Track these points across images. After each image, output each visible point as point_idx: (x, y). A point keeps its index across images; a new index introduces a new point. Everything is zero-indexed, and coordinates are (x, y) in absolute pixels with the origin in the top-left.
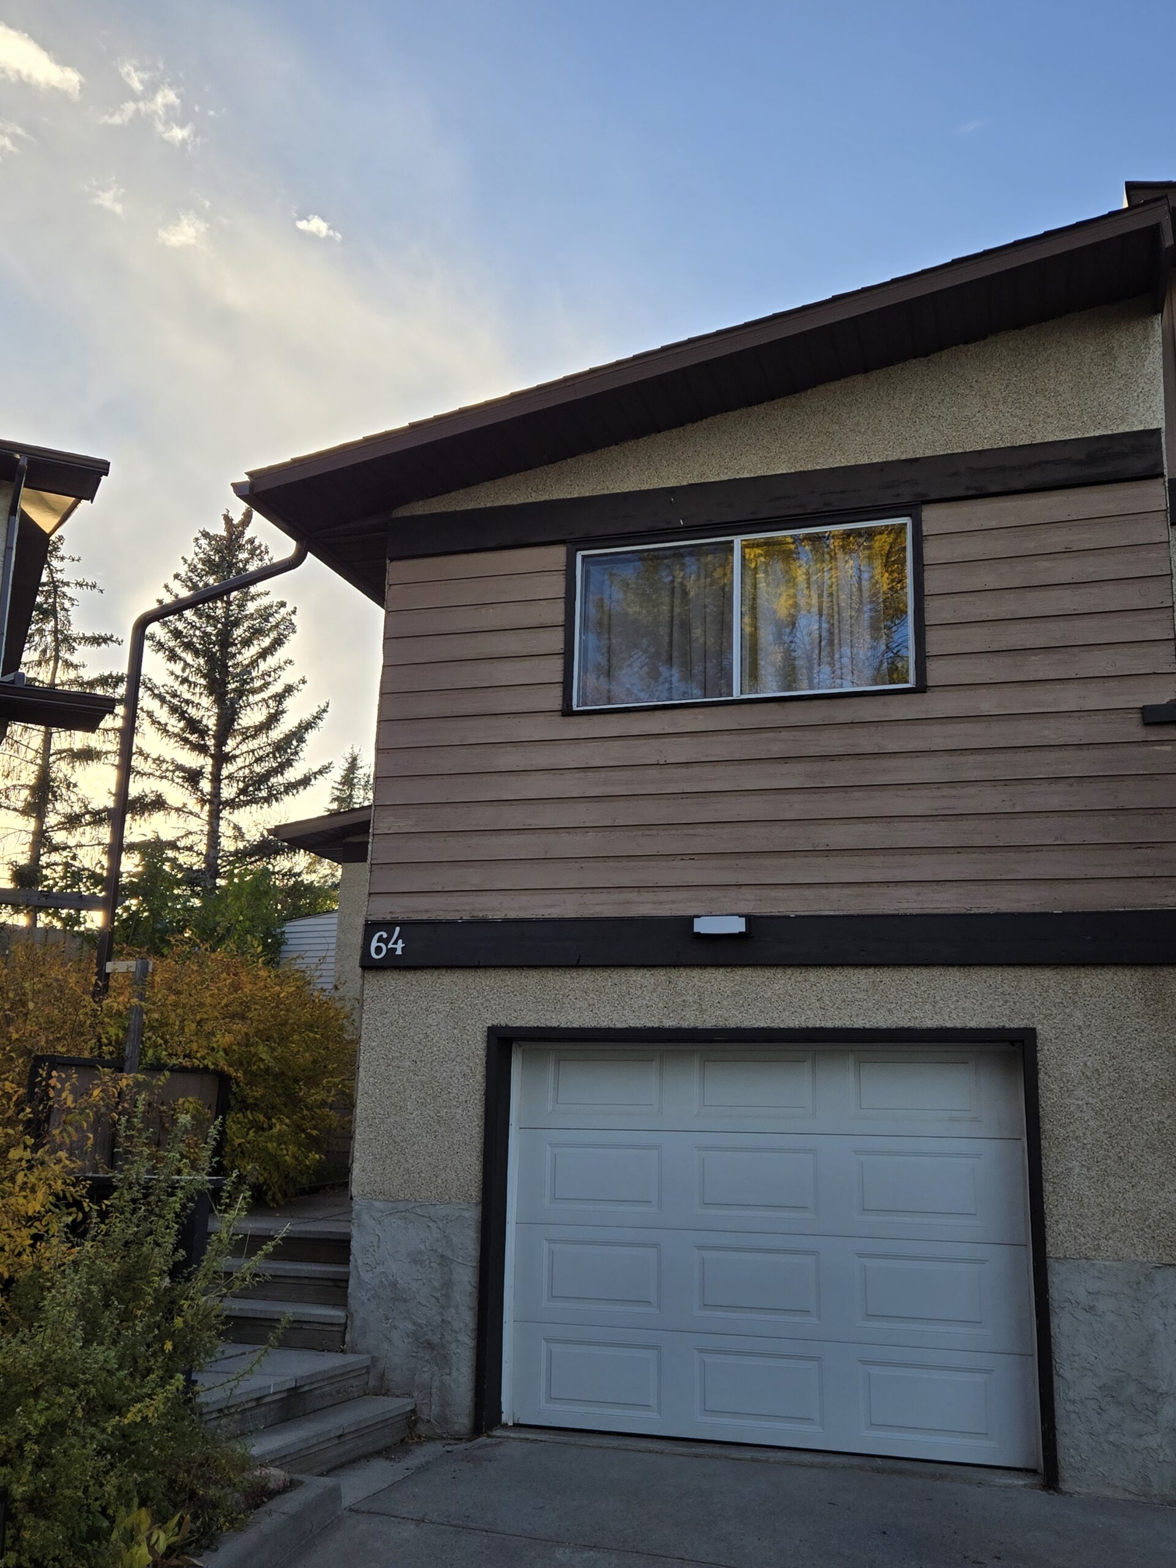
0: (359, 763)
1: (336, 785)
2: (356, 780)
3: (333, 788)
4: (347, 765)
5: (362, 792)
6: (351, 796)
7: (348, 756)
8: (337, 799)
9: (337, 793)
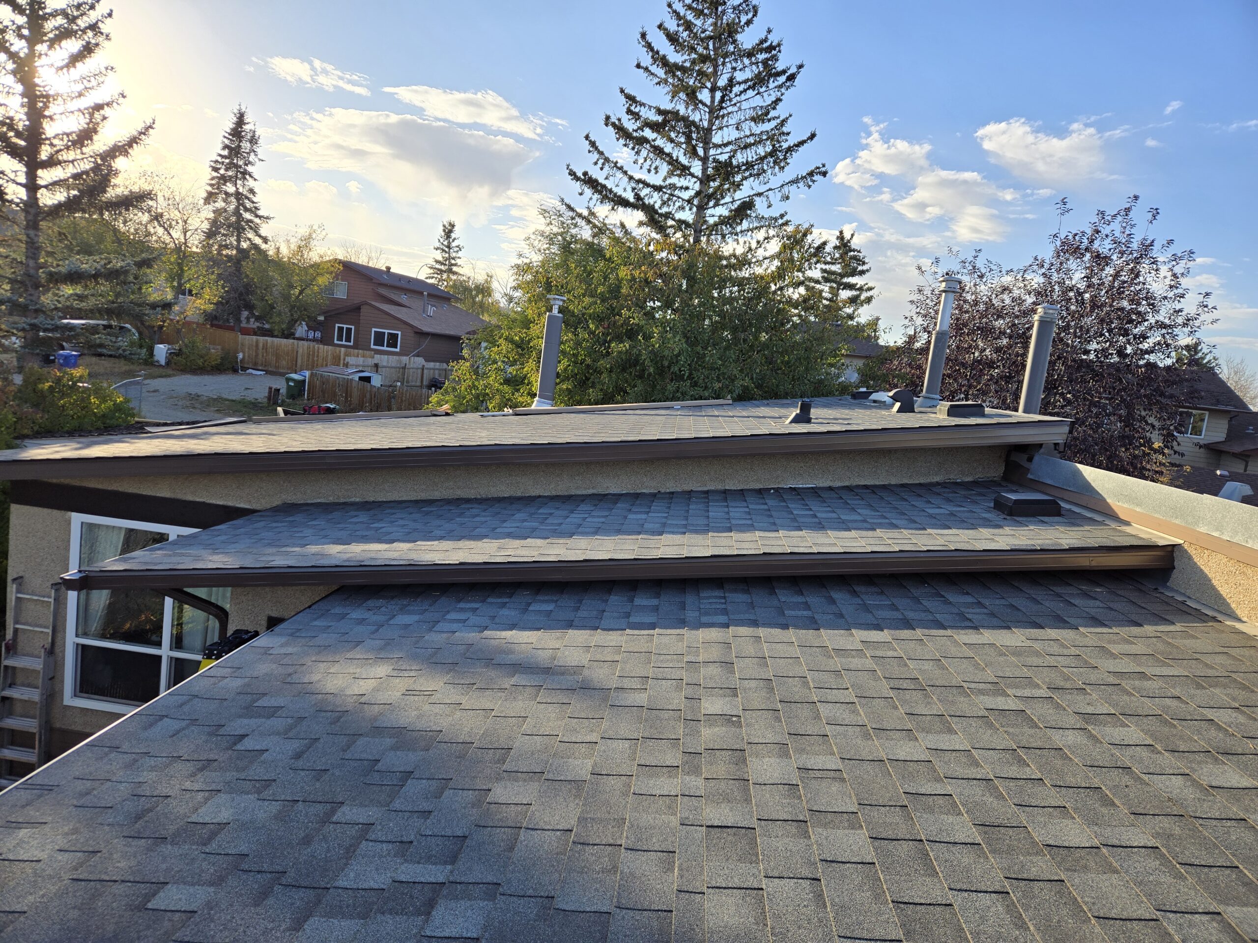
0: (247, 119)
1: (227, 135)
2: (243, 134)
3: (225, 137)
4: (235, 119)
5: (248, 145)
6: (239, 147)
7: (236, 111)
8: (226, 147)
9: (227, 142)
